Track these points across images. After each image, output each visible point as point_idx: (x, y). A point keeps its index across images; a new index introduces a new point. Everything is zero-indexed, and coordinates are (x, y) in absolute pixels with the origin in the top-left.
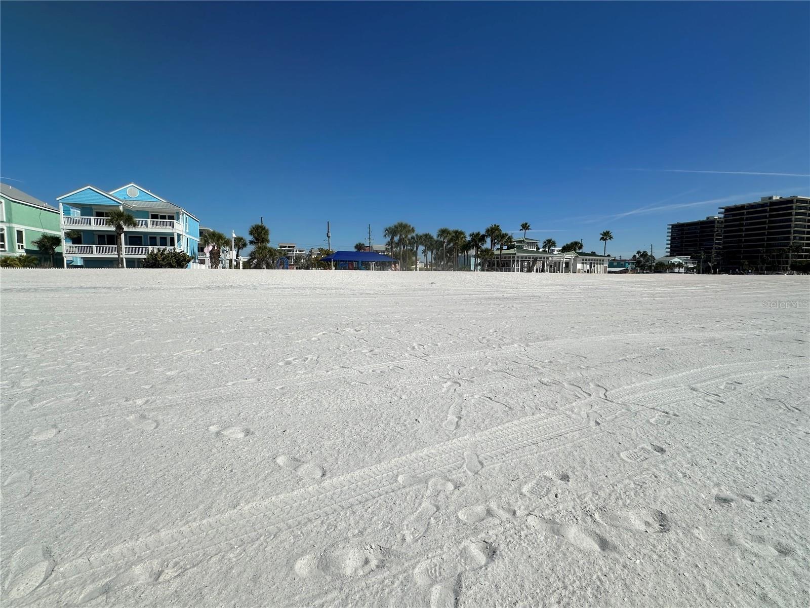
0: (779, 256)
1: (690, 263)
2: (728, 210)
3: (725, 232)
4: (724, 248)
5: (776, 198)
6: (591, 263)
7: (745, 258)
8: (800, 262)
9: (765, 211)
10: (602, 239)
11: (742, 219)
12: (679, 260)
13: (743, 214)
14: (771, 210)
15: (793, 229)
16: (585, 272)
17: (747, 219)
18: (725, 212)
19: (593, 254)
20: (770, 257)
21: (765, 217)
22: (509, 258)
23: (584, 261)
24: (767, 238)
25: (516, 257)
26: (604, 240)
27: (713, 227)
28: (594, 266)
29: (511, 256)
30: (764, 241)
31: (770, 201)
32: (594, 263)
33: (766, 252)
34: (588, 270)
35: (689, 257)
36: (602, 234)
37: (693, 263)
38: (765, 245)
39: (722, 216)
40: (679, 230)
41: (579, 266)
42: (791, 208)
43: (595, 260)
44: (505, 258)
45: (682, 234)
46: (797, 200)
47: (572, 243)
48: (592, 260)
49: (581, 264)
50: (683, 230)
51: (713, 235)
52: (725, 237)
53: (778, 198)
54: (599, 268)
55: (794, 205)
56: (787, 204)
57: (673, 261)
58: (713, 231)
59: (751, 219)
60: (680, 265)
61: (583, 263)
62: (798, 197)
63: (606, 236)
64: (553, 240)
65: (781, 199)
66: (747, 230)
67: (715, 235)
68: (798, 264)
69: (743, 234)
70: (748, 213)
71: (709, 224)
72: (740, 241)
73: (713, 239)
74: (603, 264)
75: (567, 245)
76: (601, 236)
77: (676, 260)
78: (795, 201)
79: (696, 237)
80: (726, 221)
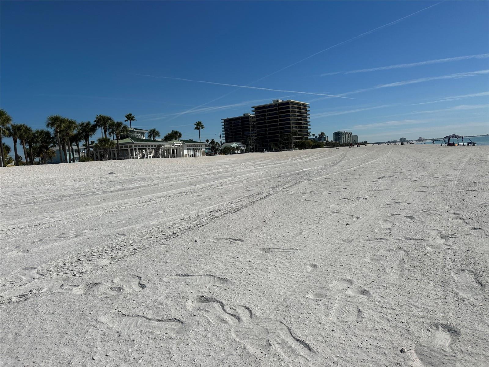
0: (288, 139)
1: (242, 146)
2: (257, 109)
3: (257, 124)
4: (258, 135)
5: (280, 101)
6: (194, 148)
7: (270, 141)
8: (299, 142)
9: (276, 110)
10: (196, 128)
11: (265, 115)
12: (236, 145)
13: (265, 111)
14: (280, 109)
15: (292, 121)
16: (191, 156)
17: (268, 115)
18: (255, 110)
19: (191, 141)
20: (283, 140)
21: (276, 114)
22: (127, 147)
23: (189, 148)
24: (280, 127)
25: (133, 146)
26: (198, 130)
27: (248, 121)
28: (196, 151)
29: (128, 145)
30: (278, 130)
31: (278, 103)
32: (196, 149)
33: (280, 137)
34: (192, 155)
35: (241, 143)
36: (195, 124)
37: (244, 147)
38: (279, 132)
39: (254, 113)
40: (229, 124)
41: (186, 152)
42: (288, 108)
43: (196, 146)
44: (122, 147)
45: (231, 126)
46: (291, 102)
47: (172, 133)
48: (194, 146)
49: (187, 150)
50: (231, 123)
51: (249, 127)
52: (258, 128)
53: (281, 101)
54: (200, 152)
55: (290, 106)
56: (286, 104)
57: (233, 145)
58: (248, 124)
59: (270, 115)
60: (238, 148)
61: (188, 149)
62: (292, 100)
63: (199, 126)
64: (156, 130)
65: (283, 102)
66: (269, 122)
67: (250, 126)
68: (298, 143)
69: (267, 125)
70: (268, 111)
71: (245, 119)
72: (266, 130)
73: (249, 129)
74: (202, 149)
75: (169, 134)
76: (195, 126)
77: (234, 145)
78: (290, 103)
79: (240, 128)
80: (256, 117)
